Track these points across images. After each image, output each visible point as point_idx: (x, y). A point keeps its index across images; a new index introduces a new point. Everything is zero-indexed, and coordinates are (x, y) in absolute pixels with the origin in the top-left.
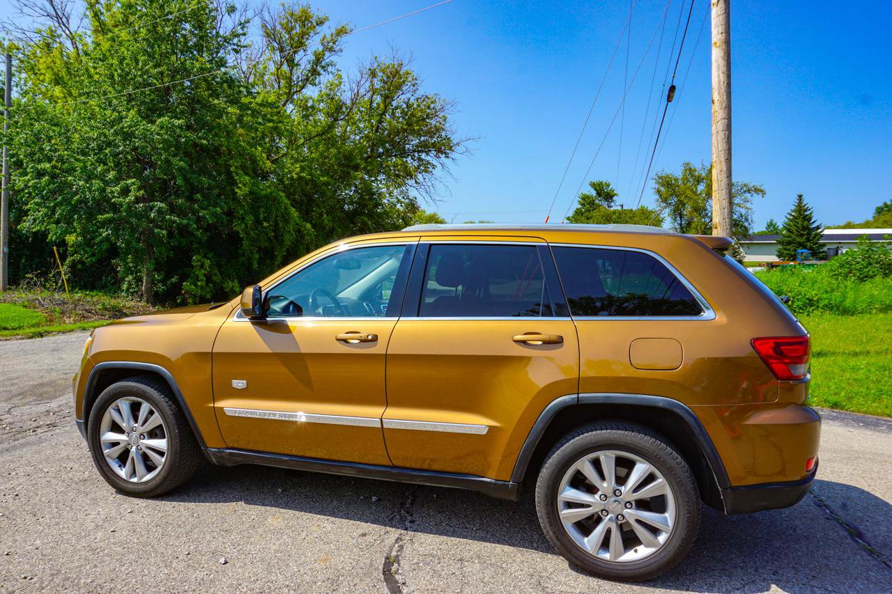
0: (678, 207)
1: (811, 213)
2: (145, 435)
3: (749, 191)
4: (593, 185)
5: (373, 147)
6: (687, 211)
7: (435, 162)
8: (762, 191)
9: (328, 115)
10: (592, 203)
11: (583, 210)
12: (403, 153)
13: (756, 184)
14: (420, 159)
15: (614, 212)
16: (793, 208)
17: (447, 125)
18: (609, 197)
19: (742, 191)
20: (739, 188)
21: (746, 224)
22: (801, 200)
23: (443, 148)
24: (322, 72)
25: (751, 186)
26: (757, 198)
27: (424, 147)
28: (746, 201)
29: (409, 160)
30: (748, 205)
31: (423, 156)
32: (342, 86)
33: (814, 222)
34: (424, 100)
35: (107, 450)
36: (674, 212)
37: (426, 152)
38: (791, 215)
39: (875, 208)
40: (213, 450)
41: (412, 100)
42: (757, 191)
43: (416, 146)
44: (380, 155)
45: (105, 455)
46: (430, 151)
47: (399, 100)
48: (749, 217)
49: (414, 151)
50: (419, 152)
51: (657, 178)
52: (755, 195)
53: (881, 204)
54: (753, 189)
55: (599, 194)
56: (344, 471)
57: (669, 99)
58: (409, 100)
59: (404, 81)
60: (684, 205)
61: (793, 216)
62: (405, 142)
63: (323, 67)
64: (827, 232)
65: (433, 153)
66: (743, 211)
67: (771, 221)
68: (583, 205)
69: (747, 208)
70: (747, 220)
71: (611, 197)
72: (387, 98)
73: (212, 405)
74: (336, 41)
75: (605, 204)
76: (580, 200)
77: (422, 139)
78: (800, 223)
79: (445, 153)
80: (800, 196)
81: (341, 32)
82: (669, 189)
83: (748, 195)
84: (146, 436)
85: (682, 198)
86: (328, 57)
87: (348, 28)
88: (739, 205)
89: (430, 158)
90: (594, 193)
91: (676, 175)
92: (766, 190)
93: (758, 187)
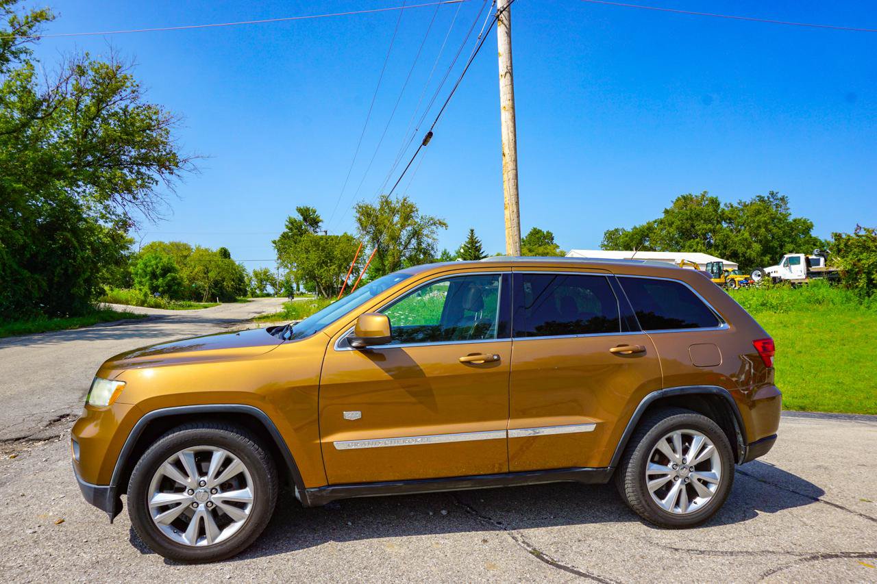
0: (376, 235)
1: (481, 245)
2: (218, 488)
3: (435, 224)
4: (299, 210)
5: (80, 153)
6: (385, 238)
7: (156, 176)
8: (445, 224)
9: (22, 110)
10: (299, 228)
11: (290, 234)
12: (119, 164)
13: (440, 218)
14: (139, 172)
15: (321, 238)
16: (467, 240)
17: (171, 138)
18: (315, 222)
19: (429, 223)
20: (427, 221)
21: (432, 252)
22: (472, 233)
23: (167, 163)
24: (11, 57)
25: (436, 219)
26: (441, 230)
27: (145, 160)
28: (433, 233)
29: (126, 171)
30: (435, 236)
31: (143, 170)
32: (33, 77)
34: (144, 110)
35: (158, 516)
36: (373, 239)
37: (147, 166)
38: (465, 245)
40: (312, 490)
41: (130, 109)
42: (442, 224)
43: (135, 158)
44: (89, 164)
45: (156, 523)
46: (152, 165)
47: (117, 105)
48: (435, 246)
49: (132, 163)
50: (138, 165)
51: (358, 208)
52: (439, 227)
54: (438, 222)
55: (305, 219)
56: (460, 486)
57: (425, 142)
58: (127, 107)
59: (123, 86)
60: (381, 233)
61: (467, 247)
62: (120, 151)
63: (13, 53)
65: (155, 168)
66: (430, 241)
67: (445, 250)
68: (291, 229)
69: (434, 239)
70: (433, 249)
71: (317, 223)
72: (100, 101)
73: (319, 441)
74: (33, 26)
75: (311, 229)
76: (287, 223)
77: (143, 151)
78: (473, 253)
79: (170, 169)
80: (472, 231)
81: (39, 17)
82: (368, 218)
83: (434, 227)
84: (219, 490)
85: (381, 227)
86: (20, 43)
87: (50, 14)
88: (427, 236)
89: (153, 172)
90: (301, 218)
91: (374, 206)
92: (448, 223)
93: (441, 221)
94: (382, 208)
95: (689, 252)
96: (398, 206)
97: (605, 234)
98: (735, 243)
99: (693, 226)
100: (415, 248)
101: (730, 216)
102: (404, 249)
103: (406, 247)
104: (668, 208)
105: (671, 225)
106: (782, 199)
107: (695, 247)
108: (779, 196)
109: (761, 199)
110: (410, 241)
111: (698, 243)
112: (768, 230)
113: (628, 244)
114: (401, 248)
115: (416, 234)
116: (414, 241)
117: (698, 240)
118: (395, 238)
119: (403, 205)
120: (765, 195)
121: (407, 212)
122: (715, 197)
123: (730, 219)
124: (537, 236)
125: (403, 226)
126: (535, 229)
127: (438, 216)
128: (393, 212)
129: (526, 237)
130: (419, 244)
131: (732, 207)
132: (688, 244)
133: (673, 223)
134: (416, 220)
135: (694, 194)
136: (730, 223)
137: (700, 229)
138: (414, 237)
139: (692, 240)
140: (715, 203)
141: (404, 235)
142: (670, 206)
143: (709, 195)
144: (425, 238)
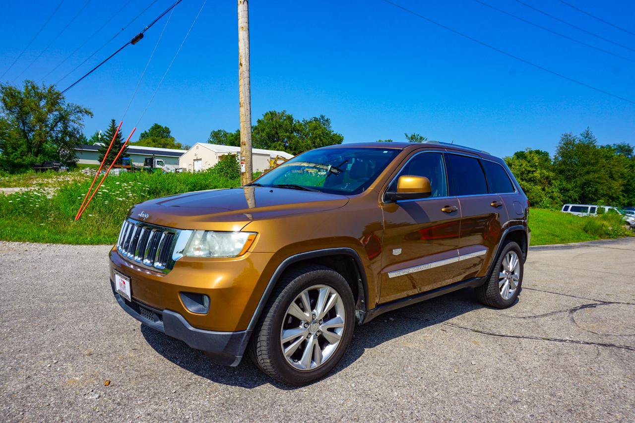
0: (21, 116)
1: (121, 133)
3: (81, 112)
8: (90, 113)
13: (86, 108)
16: (109, 128)
19: (76, 111)
20: (74, 109)
21: (78, 136)
22: (114, 123)
25: (83, 108)
26: (86, 118)
28: (79, 119)
30: (81, 122)
33: (123, 139)
38: (107, 133)
39: (140, 134)
42: (87, 112)
48: (80, 131)
52: (85, 115)
53: (143, 132)
54: (84, 111)
61: (109, 134)
64: (130, 147)
66: (76, 126)
69: (80, 124)
70: (78, 132)
80: (114, 121)
82: (13, 99)
83: (80, 115)
88: (73, 121)
91: (19, 89)
92: (94, 114)
93: (87, 110)
94: (28, 92)
95: (274, 150)
96: (46, 91)
97: (212, 133)
98: (302, 147)
99: (277, 133)
100: (61, 131)
101: (298, 128)
102: (51, 130)
103: (52, 129)
104: (260, 119)
105: (263, 130)
106: (327, 120)
107: (278, 148)
108: (326, 118)
109: (316, 120)
110: (56, 124)
111: (280, 145)
112: (321, 140)
113: (233, 142)
114: (48, 129)
115: (63, 118)
116: (59, 124)
117: (280, 142)
118: (42, 120)
119: (49, 92)
120: (318, 117)
121: (54, 99)
122: (291, 115)
123: (298, 130)
124: (158, 130)
125: (50, 111)
126: (156, 125)
127: (84, 106)
128: (41, 97)
129: (149, 130)
130: (66, 127)
131: (299, 122)
132: (273, 145)
133: (264, 129)
134: (63, 107)
135: (277, 111)
136: (298, 133)
137: (282, 136)
138: (60, 121)
139: (276, 143)
140: (290, 118)
141: (51, 118)
142: (261, 118)
143: (287, 113)
144: (71, 123)
